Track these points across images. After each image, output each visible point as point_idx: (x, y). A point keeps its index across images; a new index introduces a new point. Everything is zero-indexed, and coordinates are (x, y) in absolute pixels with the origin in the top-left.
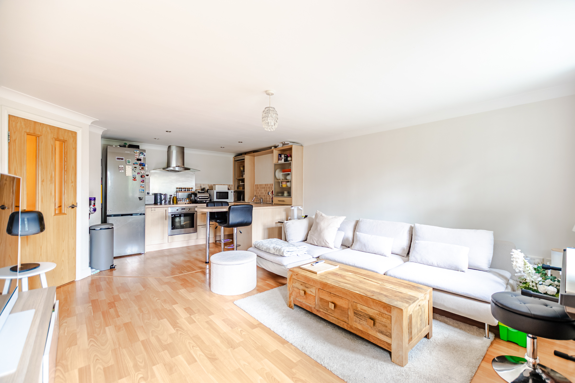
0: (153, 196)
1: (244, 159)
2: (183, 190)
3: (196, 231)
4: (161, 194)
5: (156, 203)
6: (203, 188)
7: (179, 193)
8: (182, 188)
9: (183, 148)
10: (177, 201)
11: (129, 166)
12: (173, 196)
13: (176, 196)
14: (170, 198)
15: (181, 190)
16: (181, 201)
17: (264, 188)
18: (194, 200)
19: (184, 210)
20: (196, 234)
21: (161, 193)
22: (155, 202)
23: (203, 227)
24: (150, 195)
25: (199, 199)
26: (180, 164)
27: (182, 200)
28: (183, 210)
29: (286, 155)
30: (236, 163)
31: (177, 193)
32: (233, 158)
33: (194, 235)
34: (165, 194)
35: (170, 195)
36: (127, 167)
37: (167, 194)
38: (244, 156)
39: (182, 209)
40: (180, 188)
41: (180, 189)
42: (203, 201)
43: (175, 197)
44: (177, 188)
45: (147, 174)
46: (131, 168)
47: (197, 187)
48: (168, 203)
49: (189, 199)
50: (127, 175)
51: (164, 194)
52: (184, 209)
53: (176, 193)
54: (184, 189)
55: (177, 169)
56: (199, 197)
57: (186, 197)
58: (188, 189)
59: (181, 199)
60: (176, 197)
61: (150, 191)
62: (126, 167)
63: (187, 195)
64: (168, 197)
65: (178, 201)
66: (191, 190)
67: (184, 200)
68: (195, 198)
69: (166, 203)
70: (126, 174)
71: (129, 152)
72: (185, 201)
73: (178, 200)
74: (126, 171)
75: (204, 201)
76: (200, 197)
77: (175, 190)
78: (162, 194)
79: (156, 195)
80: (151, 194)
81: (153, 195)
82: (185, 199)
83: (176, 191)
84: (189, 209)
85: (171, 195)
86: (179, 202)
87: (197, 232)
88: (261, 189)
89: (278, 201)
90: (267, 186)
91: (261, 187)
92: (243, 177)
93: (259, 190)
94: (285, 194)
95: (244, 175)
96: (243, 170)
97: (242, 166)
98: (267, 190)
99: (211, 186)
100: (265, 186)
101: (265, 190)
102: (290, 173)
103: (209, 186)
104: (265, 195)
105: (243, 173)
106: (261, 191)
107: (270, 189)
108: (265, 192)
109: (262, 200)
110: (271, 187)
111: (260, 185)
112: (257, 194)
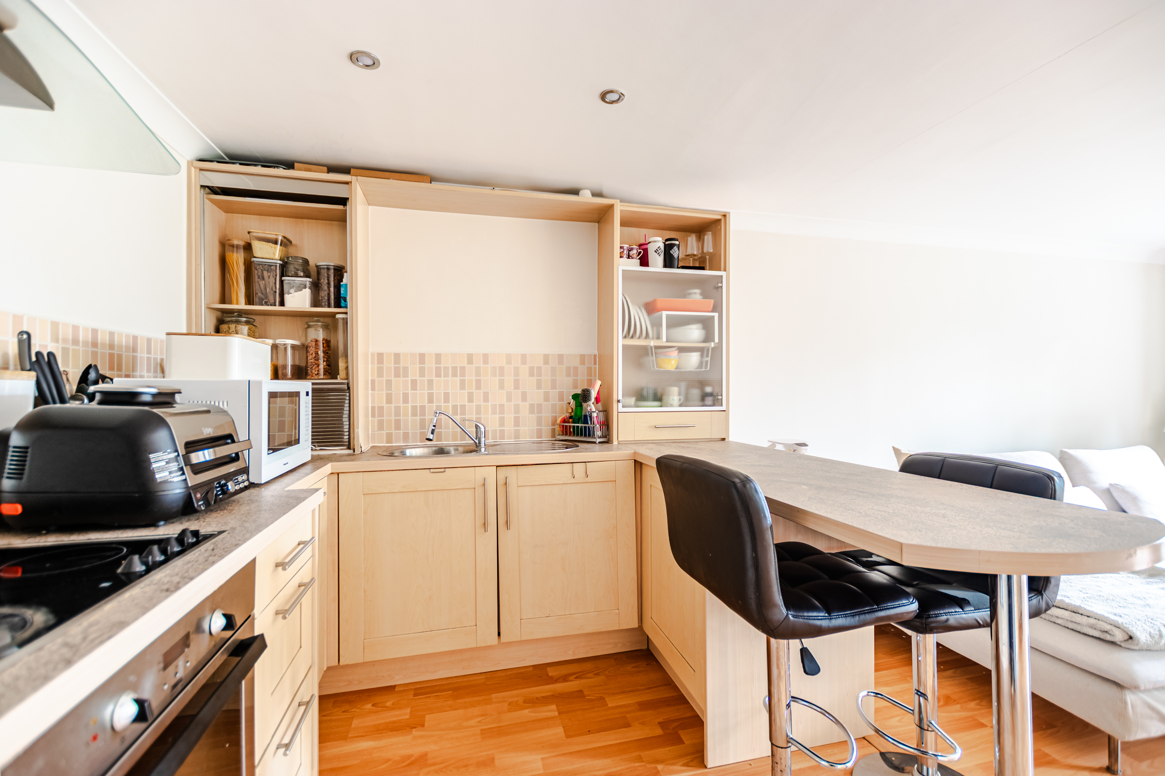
1: (342, 202)
6: (39, 354)
17: (459, 371)
23: (285, 748)
25: (196, 468)
29: (677, 240)
30: (208, 205)
32: (189, 163)
42: (218, 481)
56: (189, 446)
75: (229, 487)
88: (426, 379)
89: (650, 427)
90: (486, 362)
91: (426, 366)
92: (282, 303)
93: (414, 382)
94: (674, 395)
95: (295, 292)
96: (280, 260)
97: (274, 237)
98: (480, 380)
99: (75, 342)
100: (465, 364)
101: (465, 380)
102: (713, 317)
103: (57, 341)
104: (463, 407)
105: (282, 282)
106: (428, 390)
107: (509, 380)
108: (466, 392)
109: (483, 430)
110: (517, 369)
111: (422, 356)
112: (393, 406)
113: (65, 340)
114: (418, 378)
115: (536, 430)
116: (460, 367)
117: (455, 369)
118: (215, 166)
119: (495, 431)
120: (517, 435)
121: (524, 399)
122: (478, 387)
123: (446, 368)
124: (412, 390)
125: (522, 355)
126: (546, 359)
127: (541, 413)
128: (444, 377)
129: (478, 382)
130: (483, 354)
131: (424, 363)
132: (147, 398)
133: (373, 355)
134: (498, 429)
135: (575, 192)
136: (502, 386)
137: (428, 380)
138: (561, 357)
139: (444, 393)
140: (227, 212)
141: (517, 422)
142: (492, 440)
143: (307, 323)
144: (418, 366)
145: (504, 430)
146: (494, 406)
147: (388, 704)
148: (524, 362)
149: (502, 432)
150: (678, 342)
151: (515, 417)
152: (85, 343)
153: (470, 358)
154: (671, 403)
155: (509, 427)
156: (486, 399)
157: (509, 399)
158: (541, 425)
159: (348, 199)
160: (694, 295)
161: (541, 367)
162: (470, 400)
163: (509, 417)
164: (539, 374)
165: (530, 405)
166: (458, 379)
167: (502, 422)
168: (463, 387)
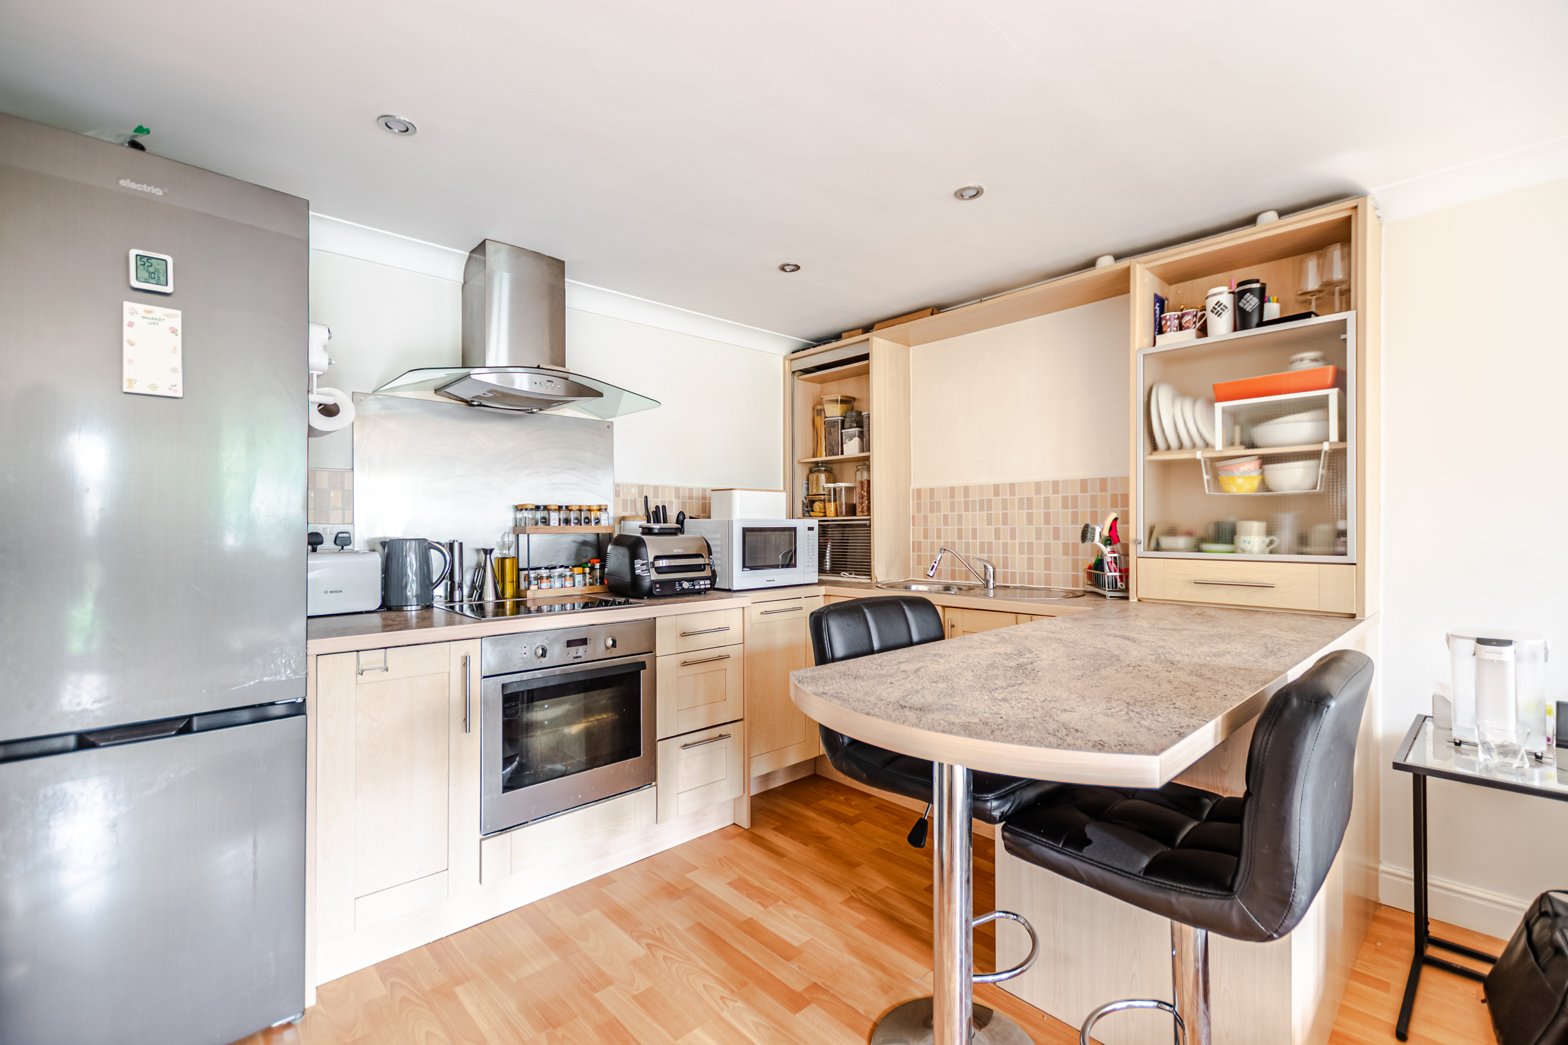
0: (377, 559)
1: (866, 357)
2: (554, 517)
3: (649, 777)
4: (425, 547)
5: (393, 602)
6: (657, 507)
7: (534, 538)
8: (546, 508)
9: (557, 267)
10: (523, 585)
11: (159, 311)
12: (496, 554)
13: (512, 553)
14: (480, 568)
15: (546, 521)
16: (545, 585)
17: (986, 505)
18: (628, 578)
19: (581, 650)
20: (647, 793)
21: (425, 540)
22: (385, 599)
23: (685, 746)
24: (353, 552)
25: (659, 570)
26: (538, 354)
27: (549, 577)
28: (573, 649)
29: (1257, 281)
30: (801, 384)
31: (523, 538)
32: (785, 358)
33: (637, 802)
34: (451, 546)
35: (478, 551)
36: (133, 312)
37: (461, 544)
38: (868, 340)
39: (570, 644)
40: (537, 508)
41: (539, 515)
42: (680, 580)
43: (508, 563)
44: (519, 508)
45: (329, 401)
46: (173, 331)
47: (625, 502)
48: (470, 596)
49: (587, 570)
50: (131, 381)
51: (445, 540)
52: (584, 642)
53: (512, 538)
54: (563, 515)
55: (522, 382)
56: (657, 558)
57: (569, 559)
58: (584, 516)
59: (545, 573)
60: (516, 559)
61: (353, 523)
62: (127, 318)
63: (574, 547)
64: (470, 560)
65: (530, 583)
66: (598, 521)
67: (561, 576)
68: (633, 569)
69: (457, 598)
70: (126, 376)
71: (158, 192)
72: (568, 583)
73: (527, 577)
74: (126, 345)
75: (686, 585)
76: (662, 563)
77: (508, 519)
78: (431, 546)
79: (391, 552)
80: (358, 543)
81: (373, 550)
82: (567, 572)
83: (511, 524)
84: (610, 642)
85: (488, 547)
86: (533, 587)
87: (655, 780)
88: (956, 513)
89: (1190, 582)
90: (1012, 493)
91: (956, 500)
92: (842, 453)
93: (946, 517)
94: (1253, 537)
95: (849, 441)
96: (841, 416)
97: (835, 398)
98: (1007, 514)
99: (691, 498)
100: (992, 497)
101: (991, 514)
102: (1327, 397)
103: (679, 498)
104: (990, 544)
105: (842, 433)
106: (958, 525)
107: (1038, 513)
108: (993, 527)
109: (992, 570)
110: (1047, 500)
111: (952, 489)
112: (929, 541)
113: (683, 497)
114: (949, 513)
115: (1071, 577)
116: (987, 500)
117: (981, 502)
118: (812, 351)
119: (1022, 574)
120: (1048, 579)
121: (1056, 537)
122: (1005, 522)
123: (974, 502)
124: (944, 525)
125: (1053, 482)
126: (1084, 484)
127: (1078, 555)
128: (972, 511)
129: (1005, 516)
130: (1010, 484)
131: (954, 498)
132: (656, 531)
133: (913, 491)
134: (1026, 571)
135: (1091, 264)
136: (1030, 521)
137: (958, 515)
138: (1103, 481)
139: (972, 528)
140: (821, 383)
141: (1048, 566)
142: (1019, 584)
143: (857, 466)
144: (948, 500)
145: (1033, 573)
146: (1021, 544)
147: (853, 803)
148: (1056, 491)
149: (1031, 575)
150: (1267, 447)
151: (1045, 559)
152: (698, 498)
153: (996, 488)
154: (1242, 546)
155: (1039, 570)
156: (1013, 537)
157: (1038, 537)
158: (1078, 571)
159: (869, 354)
160: (1299, 363)
161: (1077, 497)
162: (997, 537)
163: (1039, 558)
164: (1075, 506)
165: (1064, 544)
166: (985, 513)
167: (1030, 561)
168: (989, 522)
